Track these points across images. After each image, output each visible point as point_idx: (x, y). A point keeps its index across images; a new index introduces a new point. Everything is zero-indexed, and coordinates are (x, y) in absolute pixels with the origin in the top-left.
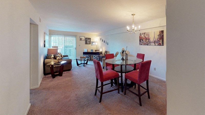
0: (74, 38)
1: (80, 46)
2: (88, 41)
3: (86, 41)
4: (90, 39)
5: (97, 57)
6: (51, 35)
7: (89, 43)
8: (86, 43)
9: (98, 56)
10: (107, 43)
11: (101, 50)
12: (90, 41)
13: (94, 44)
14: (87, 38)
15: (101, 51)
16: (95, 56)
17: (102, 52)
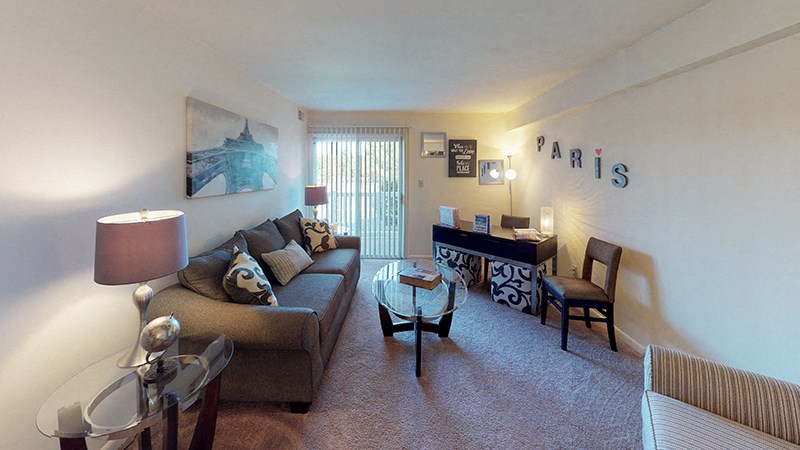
0: (397, 143)
1: (421, 184)
2: (461, 158)
3: (452, 156)
4: (472, 144)
5: (517, 276)
6: (315, 135)
7: (466, 169)
8: (453, 172)
9: (526, 273)
10: (607, 170)
11: (544, 227)
12: (474, 156)
13: (494, 174)
14: (457, 142)
15: (550, 234)
16: (507, 269)
17: (555, 238)
